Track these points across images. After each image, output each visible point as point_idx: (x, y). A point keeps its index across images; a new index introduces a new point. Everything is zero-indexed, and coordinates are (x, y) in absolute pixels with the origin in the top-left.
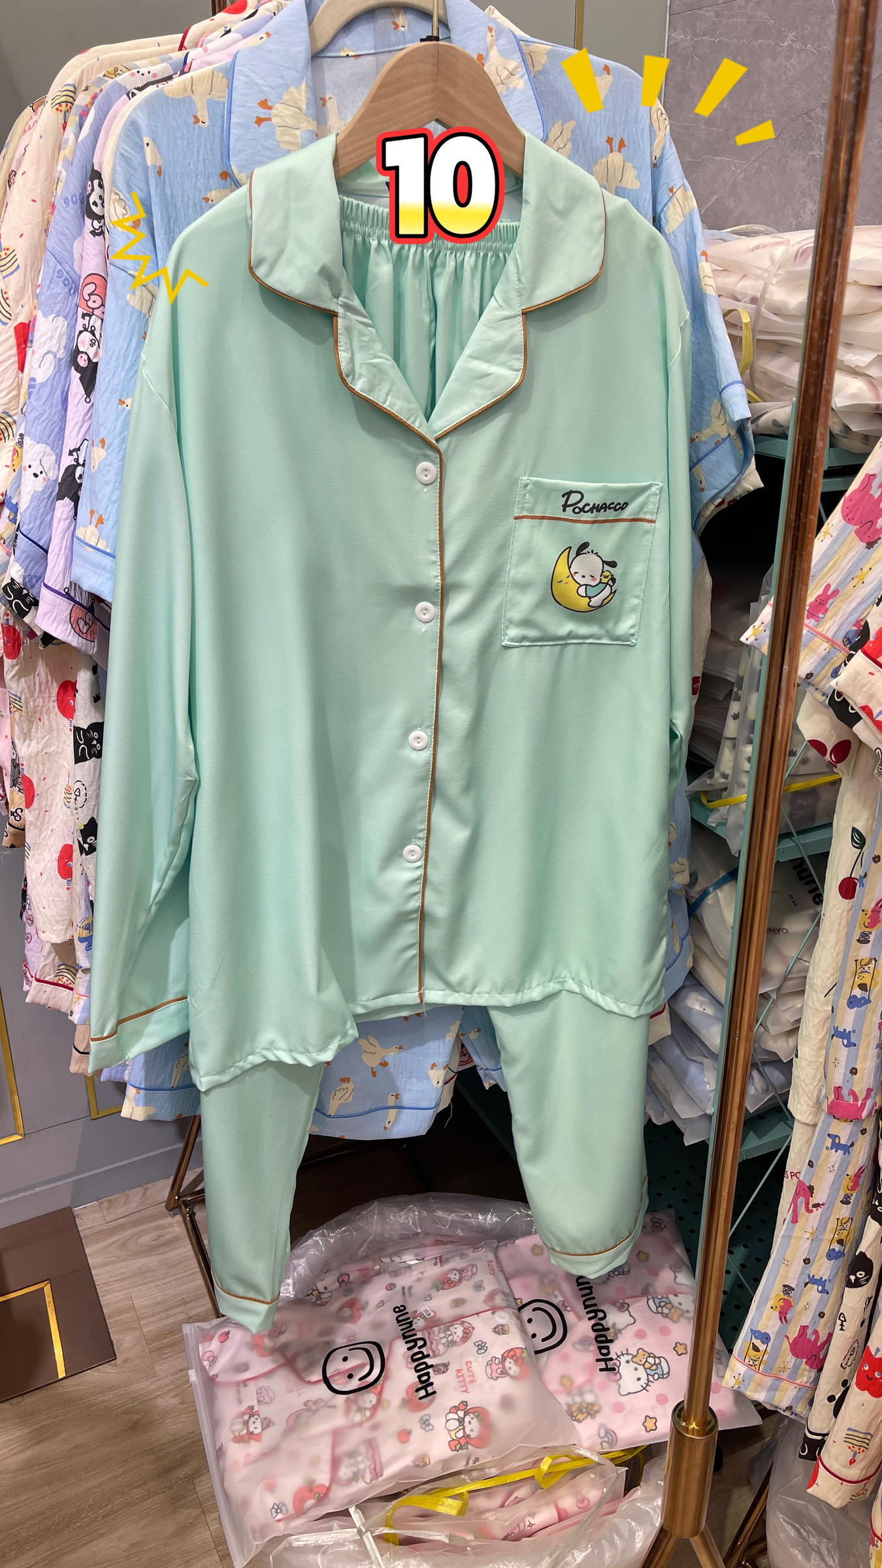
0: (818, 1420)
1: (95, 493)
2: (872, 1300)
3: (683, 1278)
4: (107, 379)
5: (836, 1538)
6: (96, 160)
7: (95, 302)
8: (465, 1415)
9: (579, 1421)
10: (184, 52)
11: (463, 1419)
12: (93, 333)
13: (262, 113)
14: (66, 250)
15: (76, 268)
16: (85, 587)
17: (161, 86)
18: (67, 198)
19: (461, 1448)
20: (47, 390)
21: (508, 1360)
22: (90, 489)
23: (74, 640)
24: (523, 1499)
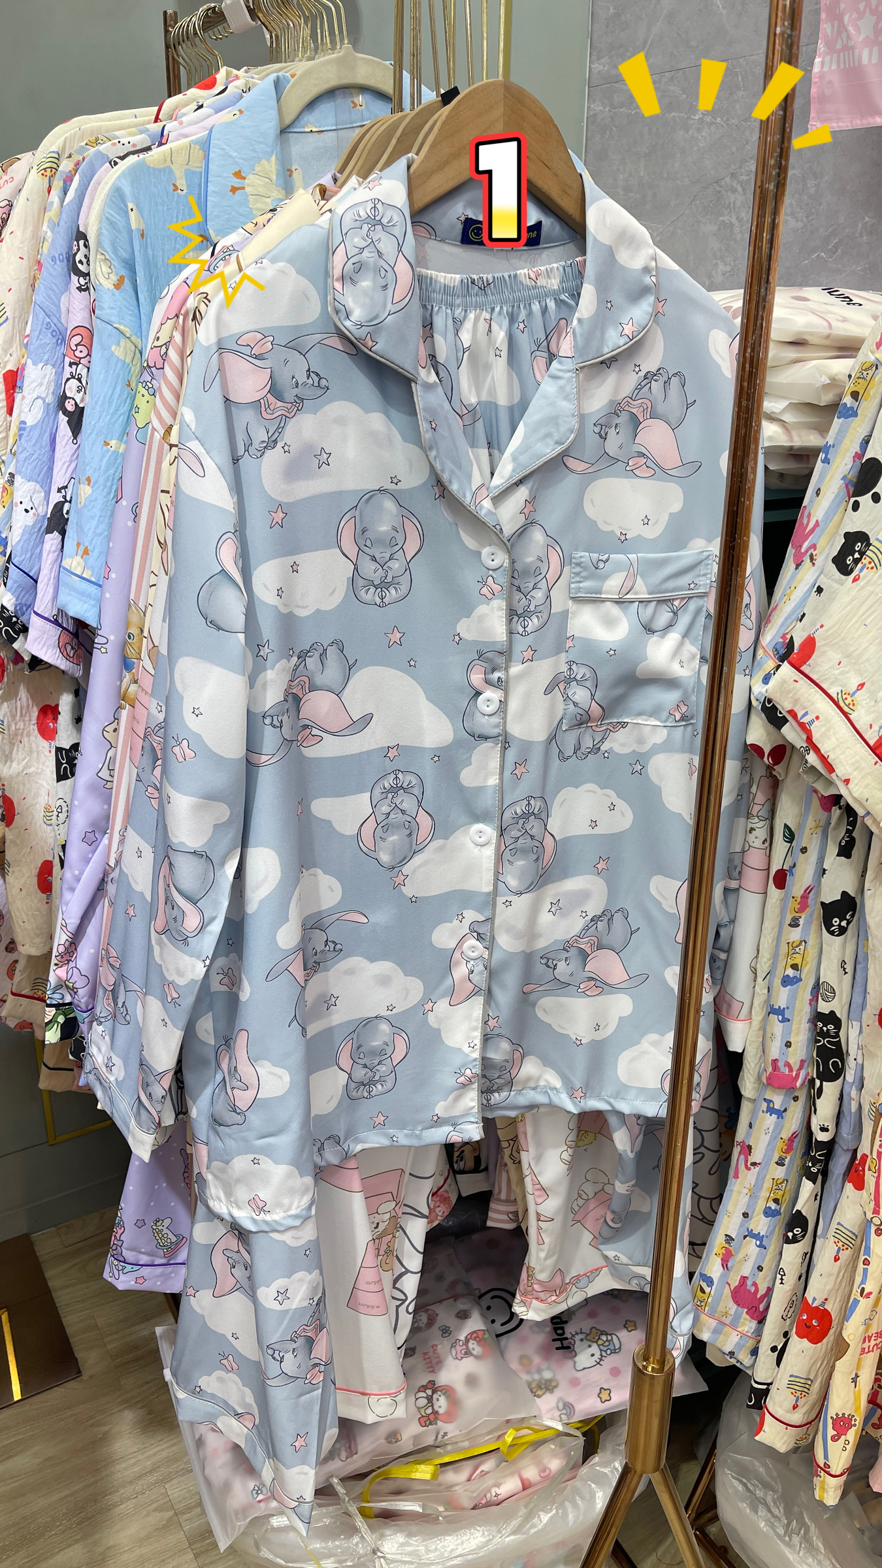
0: (763, 1371)
1: (81, 527)
2: (808, 1255)
4: (93, 423)
5: (780, 1490)
6: (81, 222)
7: (81, 352)
8: (433, 1393)
9: (539, 1396)
10: (161, 124)
11: (432, 1396)
12: (79, 380)
13: (236, 182)
14: (54, 304)
15: (63, 320)
16: (71, 614)
17: (141, 156)
18: (54, 256)
19: (431, 1424)
20: (37, 432)
21: (471, 1341)
22: (77, 523)
23: (61, 663)
24: (488, 1472)
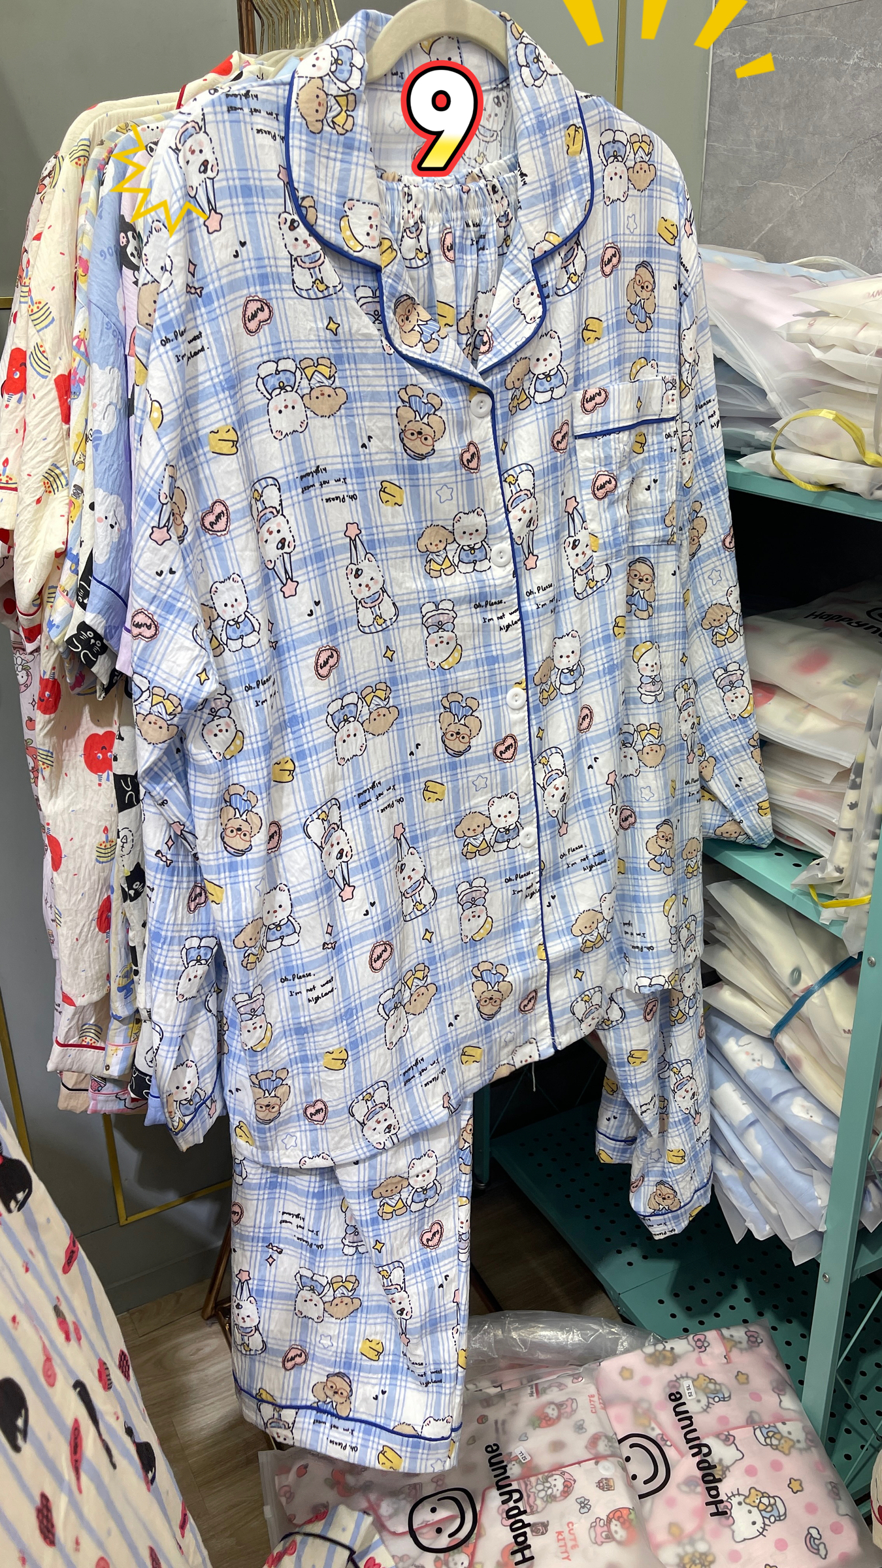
3: (789, 1402)
6: (125, 213)
18: (99, 251)
21: (614, 1522)
